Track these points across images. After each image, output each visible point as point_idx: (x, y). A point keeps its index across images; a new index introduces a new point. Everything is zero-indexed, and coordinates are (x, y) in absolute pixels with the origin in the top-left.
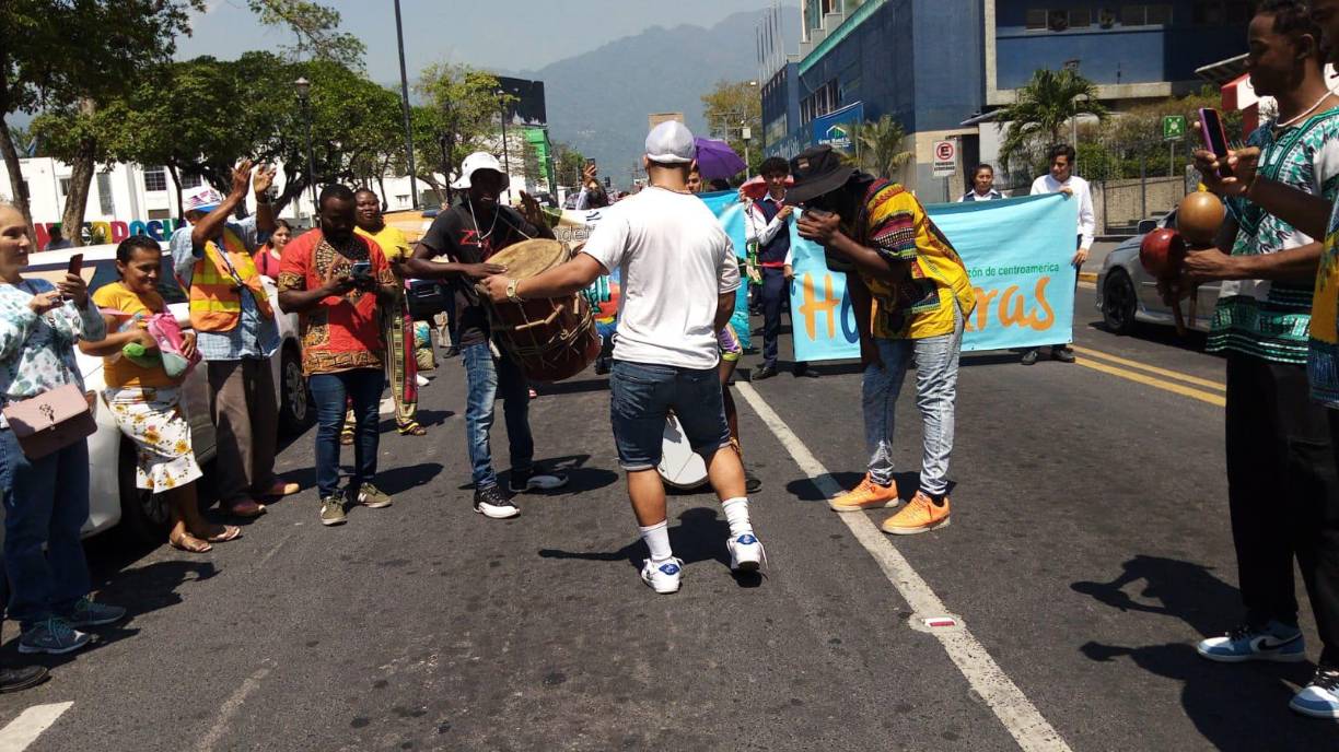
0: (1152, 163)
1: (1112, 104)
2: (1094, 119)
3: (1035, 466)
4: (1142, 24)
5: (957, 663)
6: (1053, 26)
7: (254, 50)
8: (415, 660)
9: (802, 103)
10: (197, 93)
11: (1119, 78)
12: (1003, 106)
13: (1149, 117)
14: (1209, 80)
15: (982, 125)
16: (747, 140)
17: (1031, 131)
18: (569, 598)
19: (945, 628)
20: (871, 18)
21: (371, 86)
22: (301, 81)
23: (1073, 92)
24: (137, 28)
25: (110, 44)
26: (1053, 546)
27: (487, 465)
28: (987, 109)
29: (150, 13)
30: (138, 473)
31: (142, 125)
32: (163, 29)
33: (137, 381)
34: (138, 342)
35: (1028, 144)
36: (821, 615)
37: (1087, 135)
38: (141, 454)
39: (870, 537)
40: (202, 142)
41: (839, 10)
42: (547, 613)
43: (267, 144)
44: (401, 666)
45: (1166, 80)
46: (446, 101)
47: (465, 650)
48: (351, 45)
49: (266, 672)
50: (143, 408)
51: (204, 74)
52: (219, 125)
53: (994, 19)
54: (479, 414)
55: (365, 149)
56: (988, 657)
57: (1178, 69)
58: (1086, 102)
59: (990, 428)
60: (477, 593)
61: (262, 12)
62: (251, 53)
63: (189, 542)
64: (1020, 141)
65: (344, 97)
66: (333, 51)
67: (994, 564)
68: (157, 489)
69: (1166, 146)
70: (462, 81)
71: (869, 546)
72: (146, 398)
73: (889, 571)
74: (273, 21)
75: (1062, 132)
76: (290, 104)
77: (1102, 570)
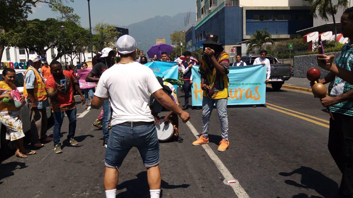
0: (285, 55)
1: (275, 40)
2: (270, 43)
3: (257, 136)
4: (283, 20)
5: (237, 194)
6: (261, 20)
7: (50, 18)
8: (83, 192)
9: (196, 37)
10: (34, 29)
11: (277, 33)
12: (247, 40)
13: (284, 43)
14: (299, 34)
15: (242, 44)
16: (181, 46)
17: (255, 46)
18: (128, 174)
19: (234, 183)
20: (214, 16)
21: (82, 28)
22: (62, 26)
23: (265, 37)
24: (17, 10)
25: (9, 15)
26: (262, 159)
27: (107, 135)
28: (243, 40)
29: (21, 7)
30: (6, 135)
31: (18, 37)
32: (24, 11)
33: (6, 109)
34: (7, 98)
35: (254, 49)
36: (199, 179)
37: (269, 47)
38: (7, 130)
39: (213, 156)
40: (35, 41)
41: (206, 13)
42: (122, 178)
43: (53, 43)
44: (78, 194)
45: (289, 34)
46: (102, 33)
47: (97, 189)
48: (76, 17)
49: (38, 195)
50: (8, 117)
51: (36, 24)
52: (40, 37)
53: (245, 17)
54: (106, 120)
55: (80, 45)
56: (245, 192)
57: (292, 31)
58: (268, 39)
59: (245, 125)
60: (102, 172)
61: (52, 8)
62: (49, 19)
63: (21, 155)
64: (252, 49)
65: (74, 31)
66: (71, 19)
67: (247, 164)
68: (12, 140)
69: (289, 51)
70: (106, 28)
71: (213, 158)
72: (9, 114)
73: (218, 166)
74: (55, 10)
75: (262, 47)
76: (59, 32)
77: (276, 166)
